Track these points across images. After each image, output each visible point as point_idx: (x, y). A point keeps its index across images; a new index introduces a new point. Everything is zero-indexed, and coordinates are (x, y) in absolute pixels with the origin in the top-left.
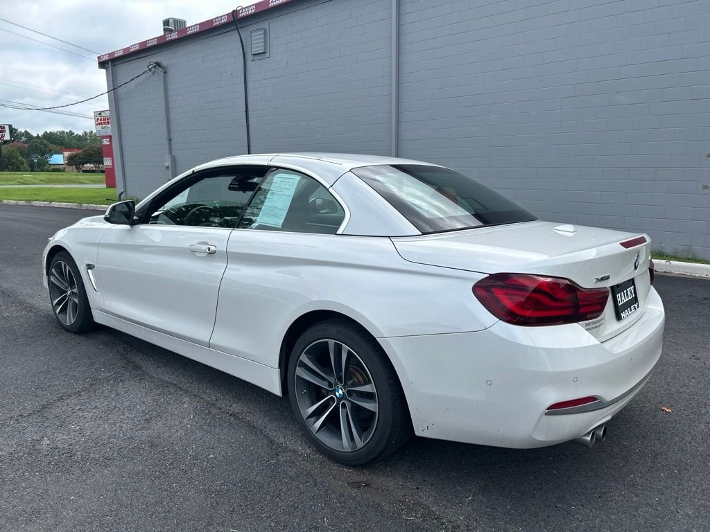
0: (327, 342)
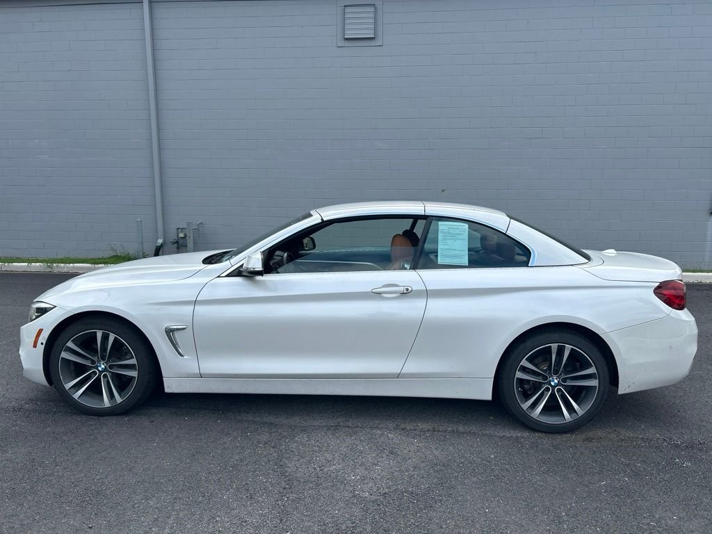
0: (550, 347)
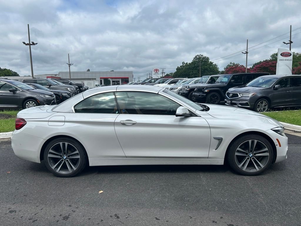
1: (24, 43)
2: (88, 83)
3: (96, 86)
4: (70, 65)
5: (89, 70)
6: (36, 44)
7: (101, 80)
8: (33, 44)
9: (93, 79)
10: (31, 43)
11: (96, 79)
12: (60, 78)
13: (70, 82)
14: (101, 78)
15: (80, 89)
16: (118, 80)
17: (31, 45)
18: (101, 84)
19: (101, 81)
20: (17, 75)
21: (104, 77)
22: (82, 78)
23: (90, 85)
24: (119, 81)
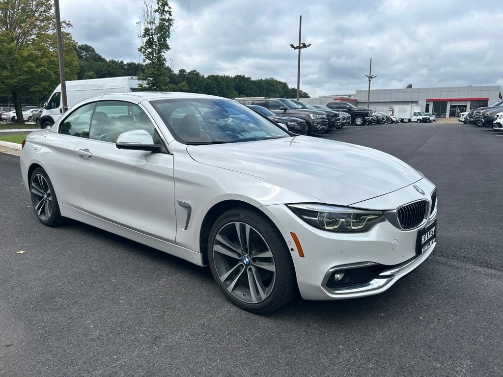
1: (292, 46)
2: (400, 109)
3: (415, 115)
4: (370, 77)
5: (410, 86)
6: (309, 45)
7: (428, 103)
8: (305, 46)
9: (413, 102)
10: (301, 45)
11: (418, 102)
12: (356, 100)
13: (348, 106)
14: (428, 101)
15: (364, 118)
16: (464, 104)
17: (302, 48)
18: (427, 111)
19: (428, 106)
20: (309, 97)
21: (435, 98)
22: (392, 101)
23: (404, 114)
24: (465, 106)
